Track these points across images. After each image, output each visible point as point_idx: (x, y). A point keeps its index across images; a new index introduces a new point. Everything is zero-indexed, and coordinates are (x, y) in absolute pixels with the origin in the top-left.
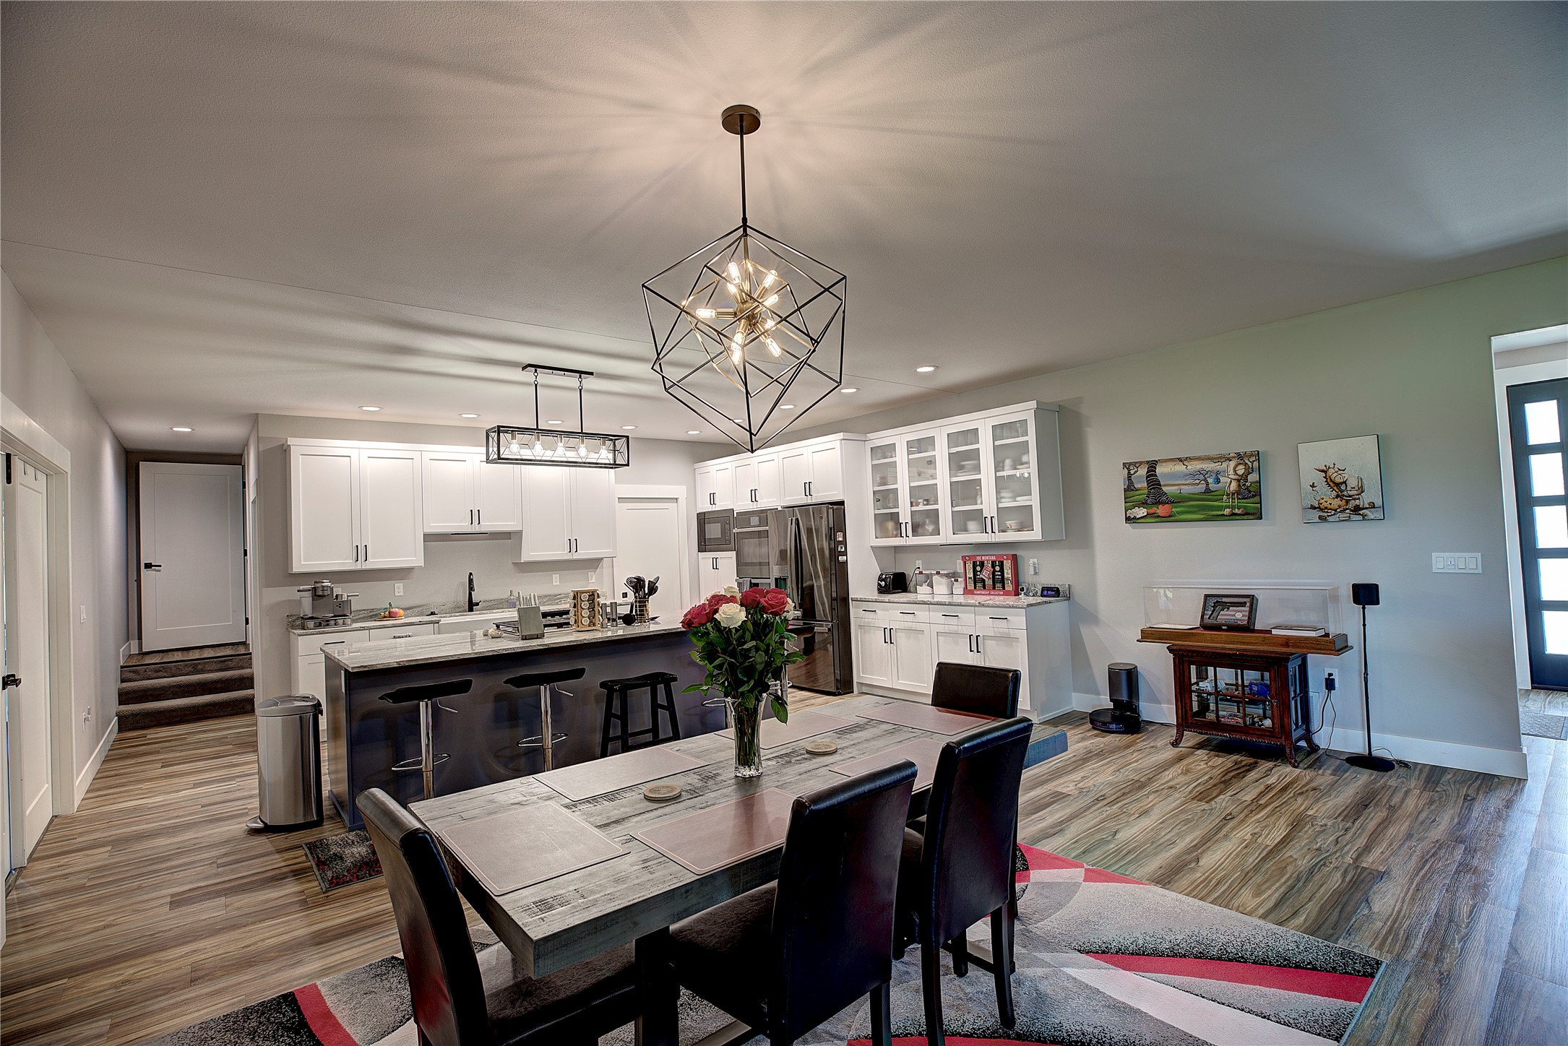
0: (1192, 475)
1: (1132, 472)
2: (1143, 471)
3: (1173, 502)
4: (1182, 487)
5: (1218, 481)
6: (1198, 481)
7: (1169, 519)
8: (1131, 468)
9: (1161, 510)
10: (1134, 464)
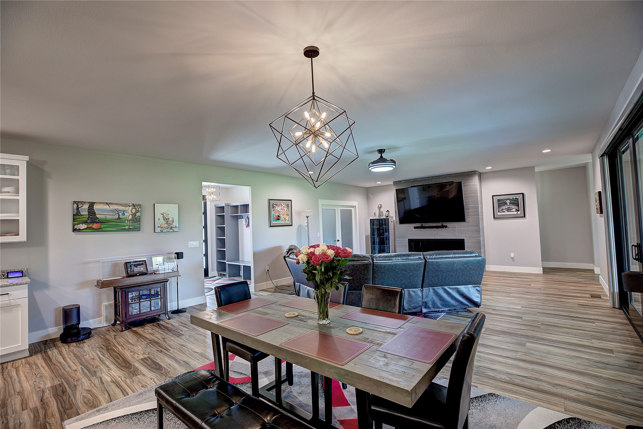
0: (113, 211)
1: (79, 206)
2: (86, 207)
3: (102, 222)
4: (107, 216)
5: (124, 215)
6: (115, 214)
7: (99, 230)
8: (79, 204)
9: (95, 226)
10: (82, 202)
